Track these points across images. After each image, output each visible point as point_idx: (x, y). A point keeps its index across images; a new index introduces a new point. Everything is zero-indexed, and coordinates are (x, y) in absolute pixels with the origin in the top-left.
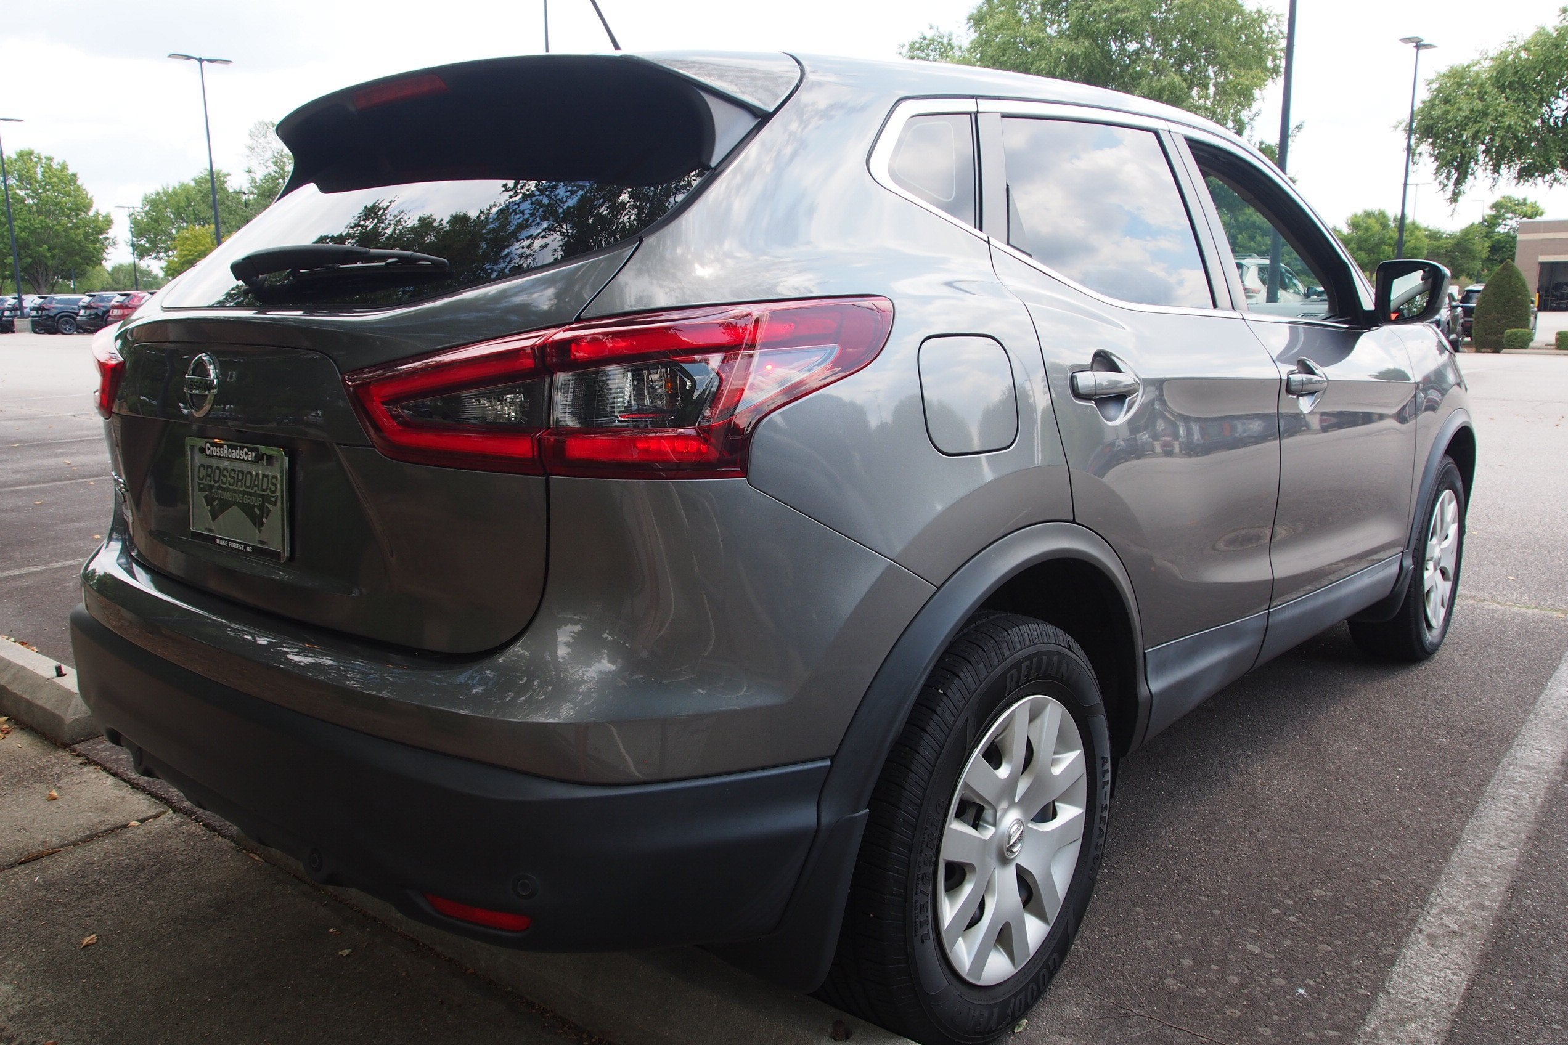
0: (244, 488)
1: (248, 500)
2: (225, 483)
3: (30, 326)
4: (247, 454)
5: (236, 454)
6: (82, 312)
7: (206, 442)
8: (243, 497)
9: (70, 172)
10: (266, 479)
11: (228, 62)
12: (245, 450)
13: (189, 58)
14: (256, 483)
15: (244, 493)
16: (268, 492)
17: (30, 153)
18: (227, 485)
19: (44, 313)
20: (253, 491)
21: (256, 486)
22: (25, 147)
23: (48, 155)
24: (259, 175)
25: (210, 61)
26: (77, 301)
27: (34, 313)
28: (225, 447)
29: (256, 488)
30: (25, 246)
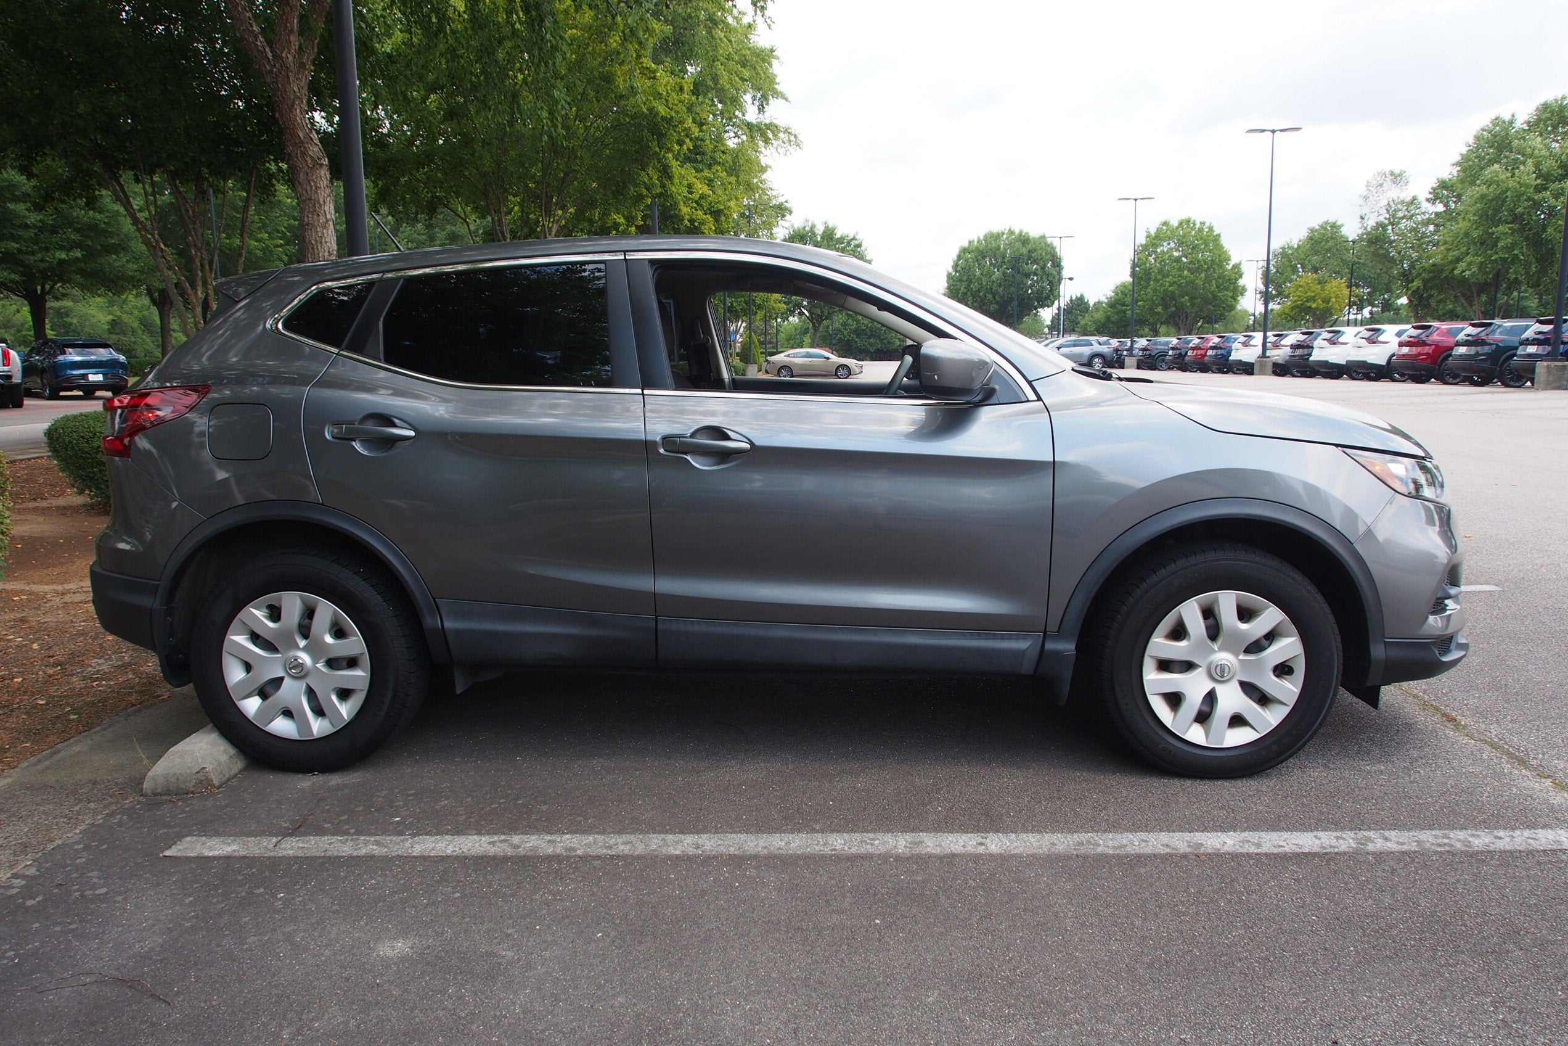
3: (1136, 363)
6: (1170, 353)
9: (1215, 233)
11: (1298, 129)
13: (1263, 131)
17: (1188, 221)
19: (1148, 352)
22: (1184, 216)
23: (1202, 221)
24: (1371, 223)
25: (1282, 131)
26: (1167, 343)
27: (1141, 353)
30: (1173, 297)
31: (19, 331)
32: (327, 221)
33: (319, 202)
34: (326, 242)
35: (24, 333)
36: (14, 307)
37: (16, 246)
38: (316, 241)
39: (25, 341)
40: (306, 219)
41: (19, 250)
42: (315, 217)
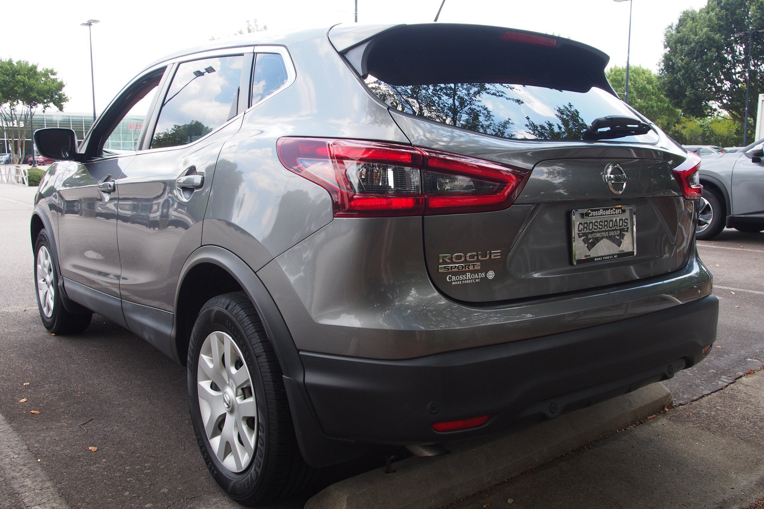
0: (608, 228)
1: (612, 233)
2: (597, 229)
4: (614, 211)
5: (608, 212)
7: (588, 210)
8: (609, 233)
10: (621, 221)
12: (614, 209)
14: (616, 224)
15: (609, 231)
16: (623, 227)
18: (598, 229)
20: (614, 229)
21: (616, 226)
28: (601, 210)
29: (616, 227)
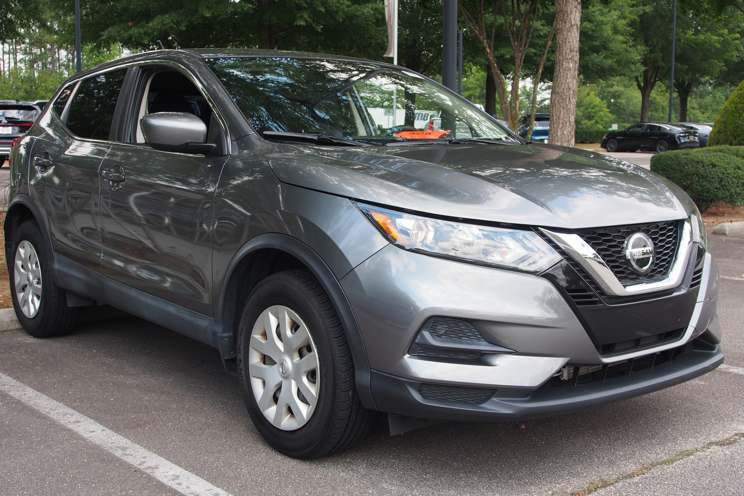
31: (586, 109)
32: (572, 26)
33: (567, 12)
34: (569, 42)
35: (589, 110)
36: (586, 92)
37: (534, 51)
38: (562, 41)
39: (590, 116)
40: (558, 26)
41: (535, 54)
42: (564, 23)
